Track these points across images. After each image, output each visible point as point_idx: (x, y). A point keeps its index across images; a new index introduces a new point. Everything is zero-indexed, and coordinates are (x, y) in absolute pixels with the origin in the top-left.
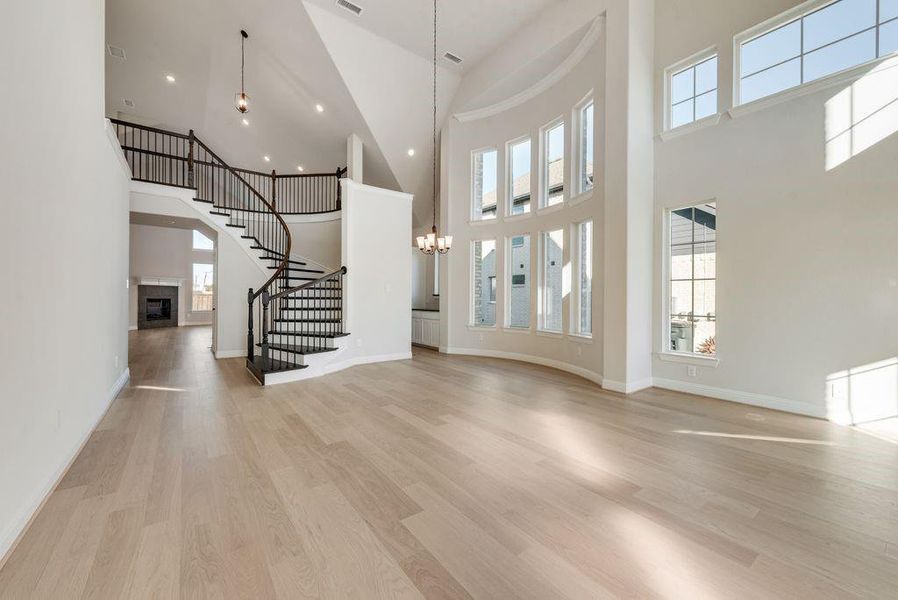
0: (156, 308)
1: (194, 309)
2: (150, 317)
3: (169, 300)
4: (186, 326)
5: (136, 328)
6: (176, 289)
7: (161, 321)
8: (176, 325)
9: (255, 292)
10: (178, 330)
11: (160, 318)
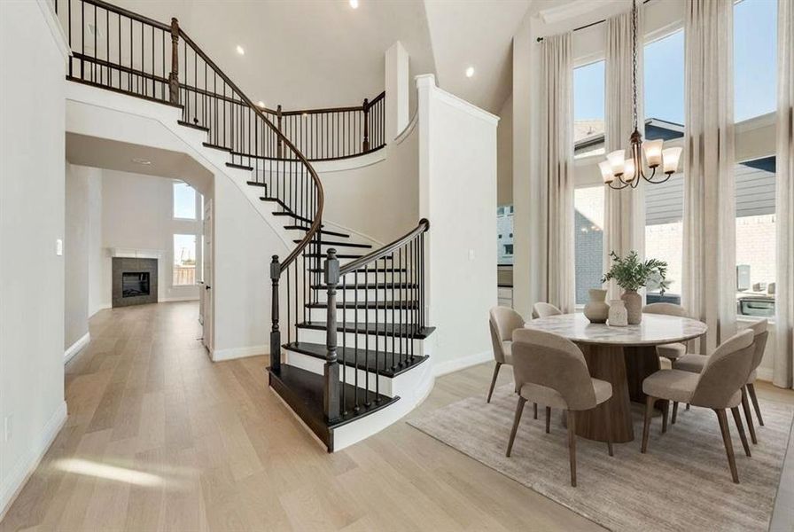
0: (133, 283)
1: (175, 284)
2: (126, 293)
3: (148, 274)
4: (167, 302)
5: (110, 306)
6: (155, 261)
7: (138, 298)
8: (155, 301)
9: (281, 261)
10: (158, 308)
11: (139, 294)
